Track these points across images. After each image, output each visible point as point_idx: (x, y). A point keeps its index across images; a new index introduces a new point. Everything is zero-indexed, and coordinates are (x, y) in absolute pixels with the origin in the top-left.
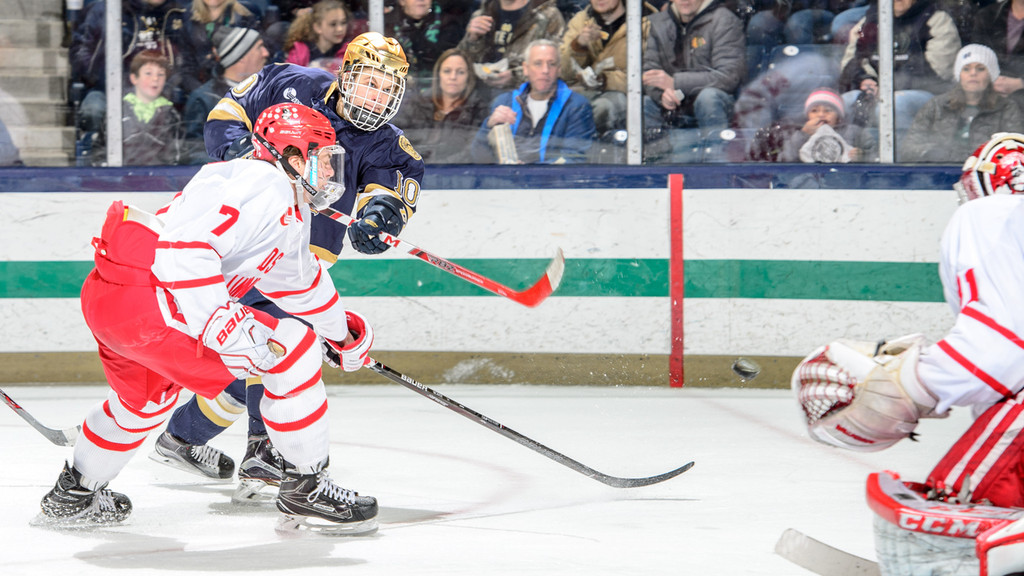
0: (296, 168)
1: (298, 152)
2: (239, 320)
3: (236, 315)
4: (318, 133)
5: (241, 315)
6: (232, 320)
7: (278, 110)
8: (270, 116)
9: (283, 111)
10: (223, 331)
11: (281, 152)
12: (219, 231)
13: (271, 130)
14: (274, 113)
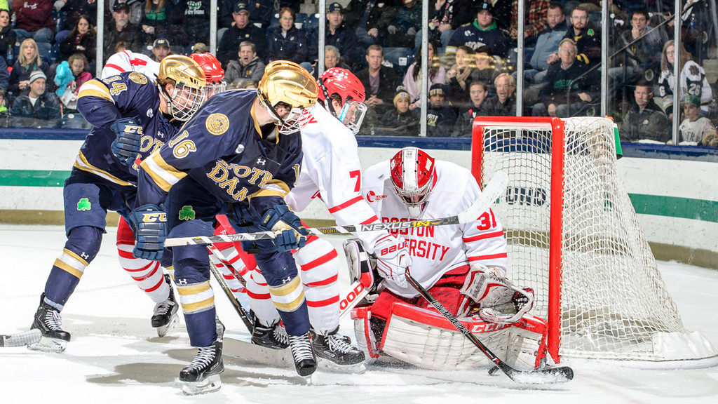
0: (335, 107)
1: (340, 99)
2: (399, 249)
3: (399, 245)
4: (355, 92)
5: (401, 246)
6: (395, 246)
7: (337, 71)
8: (331, 72)
9: (340, 72)
10: (387, 249)
11: (330, 95)
12: (357, 188)
13: (329, 81)
14: (334, 71)
